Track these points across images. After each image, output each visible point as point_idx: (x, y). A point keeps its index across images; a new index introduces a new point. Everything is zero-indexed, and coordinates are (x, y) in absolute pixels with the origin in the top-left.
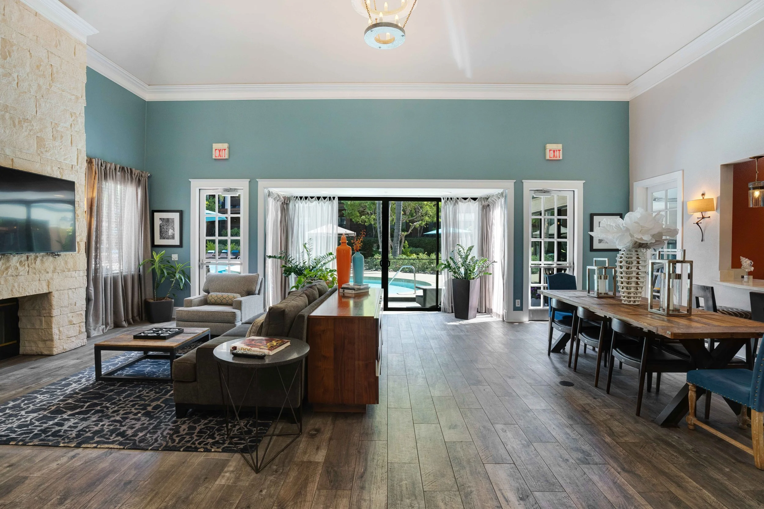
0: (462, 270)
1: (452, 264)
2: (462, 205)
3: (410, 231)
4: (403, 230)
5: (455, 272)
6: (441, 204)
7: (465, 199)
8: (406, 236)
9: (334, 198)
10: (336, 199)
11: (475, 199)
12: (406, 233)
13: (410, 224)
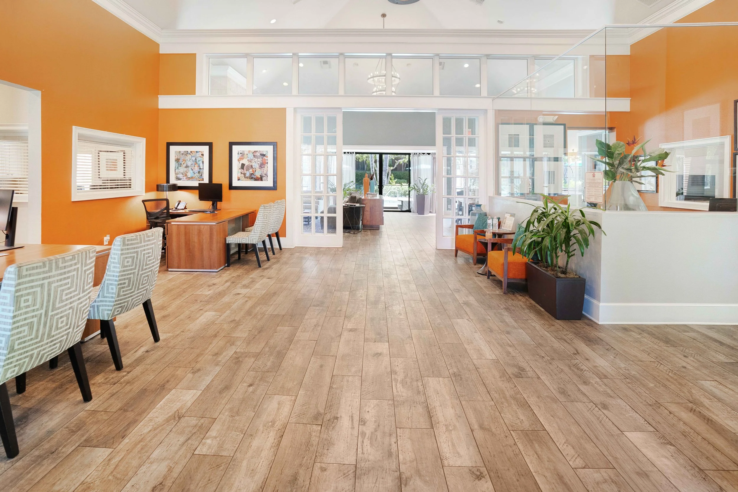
0: (421, 190)
1: (416, 187)
2: (422, 157)
3: (395, 166)
4: (390, 166)
5: (418, 192)
6: (411, 155)
7: (424, 154)
8: (392, 170)
9: (353, 153)
10: (354, 153)
11: (429, 154)
12: (392, 168)
13: (396, 161)
